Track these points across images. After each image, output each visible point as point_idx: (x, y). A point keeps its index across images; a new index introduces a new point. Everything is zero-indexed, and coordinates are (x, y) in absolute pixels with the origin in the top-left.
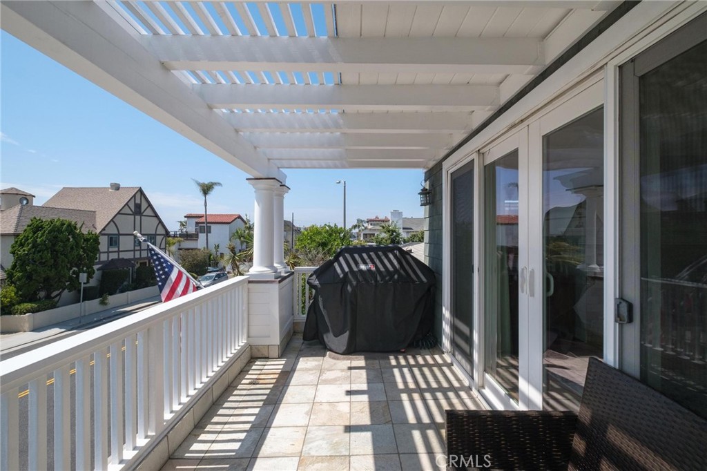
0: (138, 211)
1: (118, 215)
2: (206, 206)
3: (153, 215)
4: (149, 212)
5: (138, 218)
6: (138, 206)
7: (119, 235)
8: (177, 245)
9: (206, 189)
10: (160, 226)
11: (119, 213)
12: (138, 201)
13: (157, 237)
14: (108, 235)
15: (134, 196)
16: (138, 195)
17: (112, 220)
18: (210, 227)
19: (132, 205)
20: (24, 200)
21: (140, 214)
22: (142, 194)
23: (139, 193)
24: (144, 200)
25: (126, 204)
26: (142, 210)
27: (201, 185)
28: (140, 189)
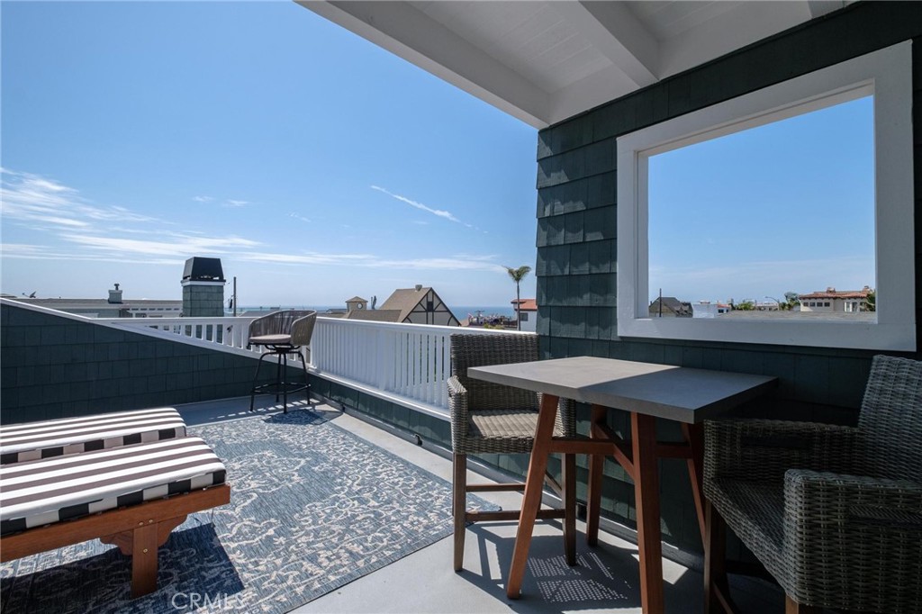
0: (430, 308)
1: (413, 314)
2: (518, 292)
3: (445, 310)
4: (440, 308)
5: (430, 314)
6: (430, 305)
9: (518, 276)
10: (452, 319)
11: (412, 311)
12: (430, 300)
15: (427, 295)
16: (430, 295)
17: (408, 317)
18: (527, 314)
19: (425, 304)
20: (360, 306)
21: (433, 311)
22: (434, 293)
23: (431, 293)
24: (435, 299)
25: (419, 303)
26: (435, 307)
27: (511, 272)
28: (431, 289)
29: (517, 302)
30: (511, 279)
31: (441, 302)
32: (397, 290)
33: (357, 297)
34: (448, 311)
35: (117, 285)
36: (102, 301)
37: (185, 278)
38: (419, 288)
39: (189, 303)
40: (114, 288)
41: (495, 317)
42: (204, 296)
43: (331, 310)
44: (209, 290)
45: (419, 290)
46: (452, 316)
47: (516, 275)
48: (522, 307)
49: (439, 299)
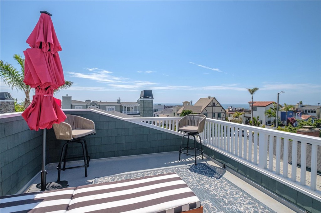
0: (214, 105)
1: (207, 107)
2: (252, 99)
3: (220, 106)
4: (218, 105)
5: (214, 107)
6: (214, 104)
7: (207, 113)
8: (243, 115)
9: (252, 92)
10: (223, 109)
11: (207, 106)
12: (214, 102)
13: (222, 114)
14: (204, 113)
15: (213, 100)
16: (214, 100)
17: (205, 109)
18: (256, 108)
19: (212, 104)
20: (187, 104)
21: (215, 106)
22: (215, 99)
23: (214, 99)
24: (216, 102)
25: (210, 103)
26: (216, 105)
27: (250, 90)
28: (214, 98)
29: (251, 103)
30: (249, 93)
31: (218, 103)
32: (200, 98)
33: (186, 101)
34: (221, 106)
35: (119, 98)
36: (116, 103)
37: (141, 97)
38: (209, 97)
39: (143, 106)
40: (118, 99)
41: (240, 109)
42: (147, 104)
43: (177, 105)
44: (148, 101)
45: (209, 98)
46: (223, 108)
47: (251, 91)
48: (254, 105)
49: (218, 102)
